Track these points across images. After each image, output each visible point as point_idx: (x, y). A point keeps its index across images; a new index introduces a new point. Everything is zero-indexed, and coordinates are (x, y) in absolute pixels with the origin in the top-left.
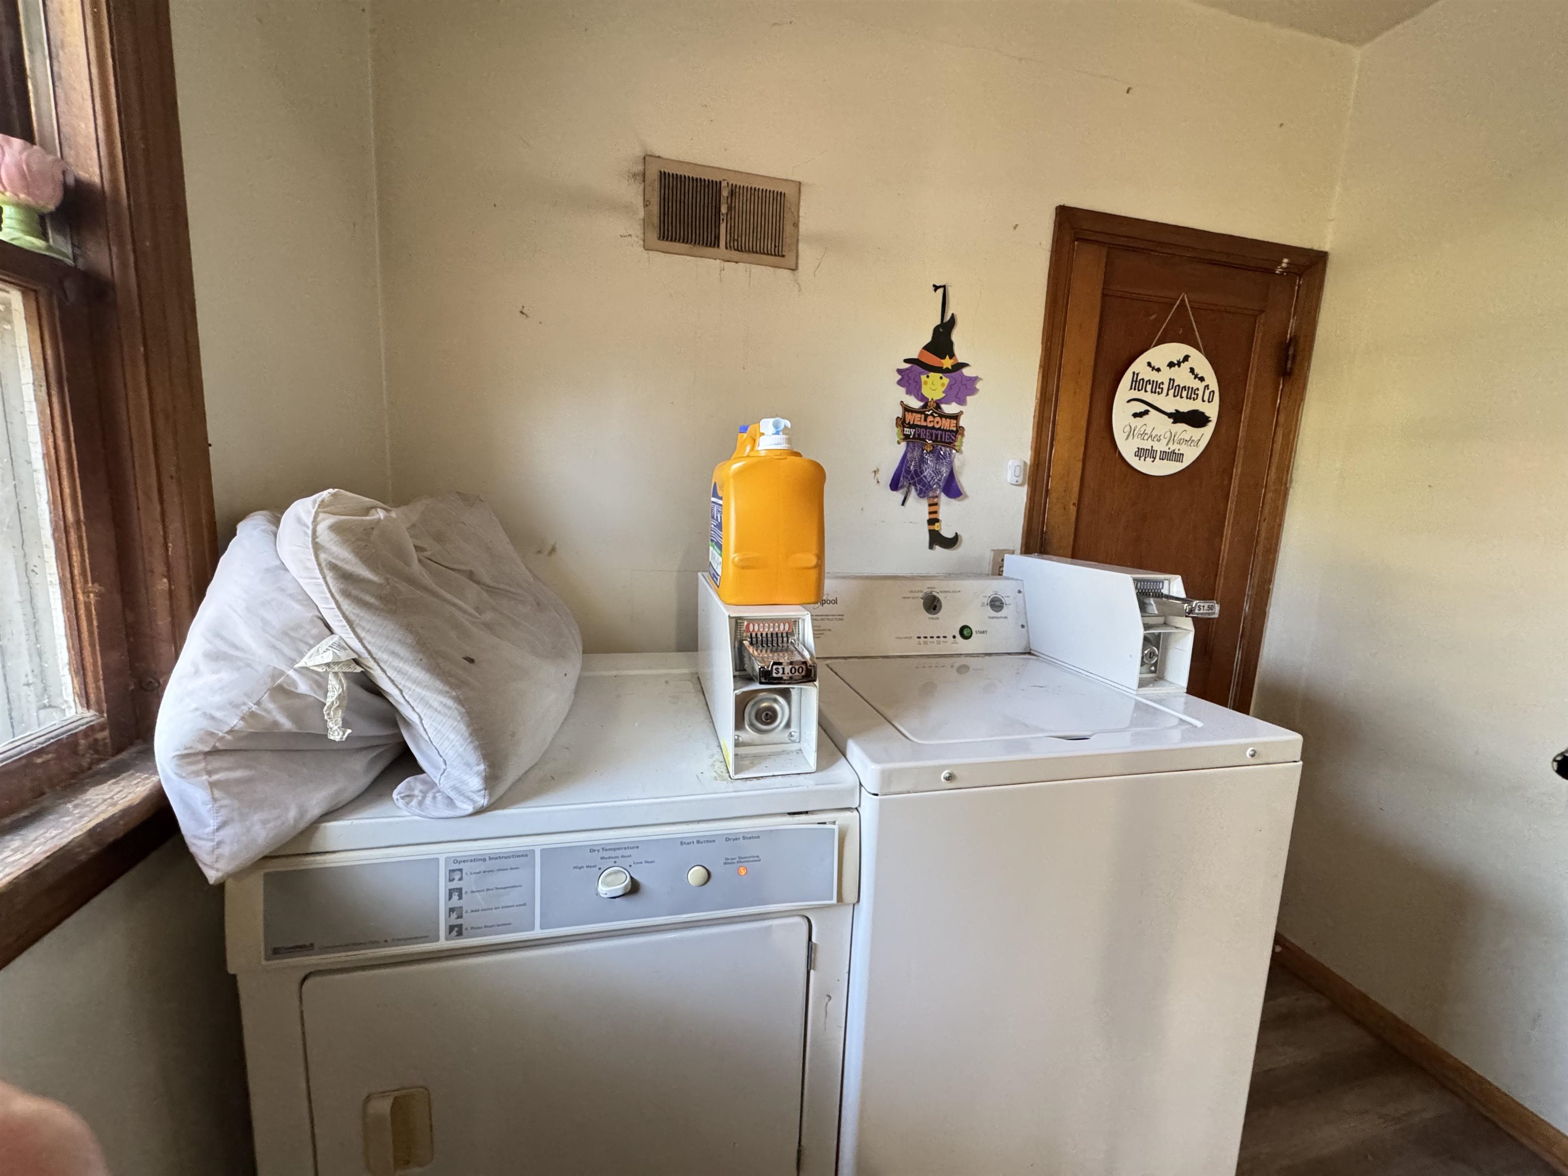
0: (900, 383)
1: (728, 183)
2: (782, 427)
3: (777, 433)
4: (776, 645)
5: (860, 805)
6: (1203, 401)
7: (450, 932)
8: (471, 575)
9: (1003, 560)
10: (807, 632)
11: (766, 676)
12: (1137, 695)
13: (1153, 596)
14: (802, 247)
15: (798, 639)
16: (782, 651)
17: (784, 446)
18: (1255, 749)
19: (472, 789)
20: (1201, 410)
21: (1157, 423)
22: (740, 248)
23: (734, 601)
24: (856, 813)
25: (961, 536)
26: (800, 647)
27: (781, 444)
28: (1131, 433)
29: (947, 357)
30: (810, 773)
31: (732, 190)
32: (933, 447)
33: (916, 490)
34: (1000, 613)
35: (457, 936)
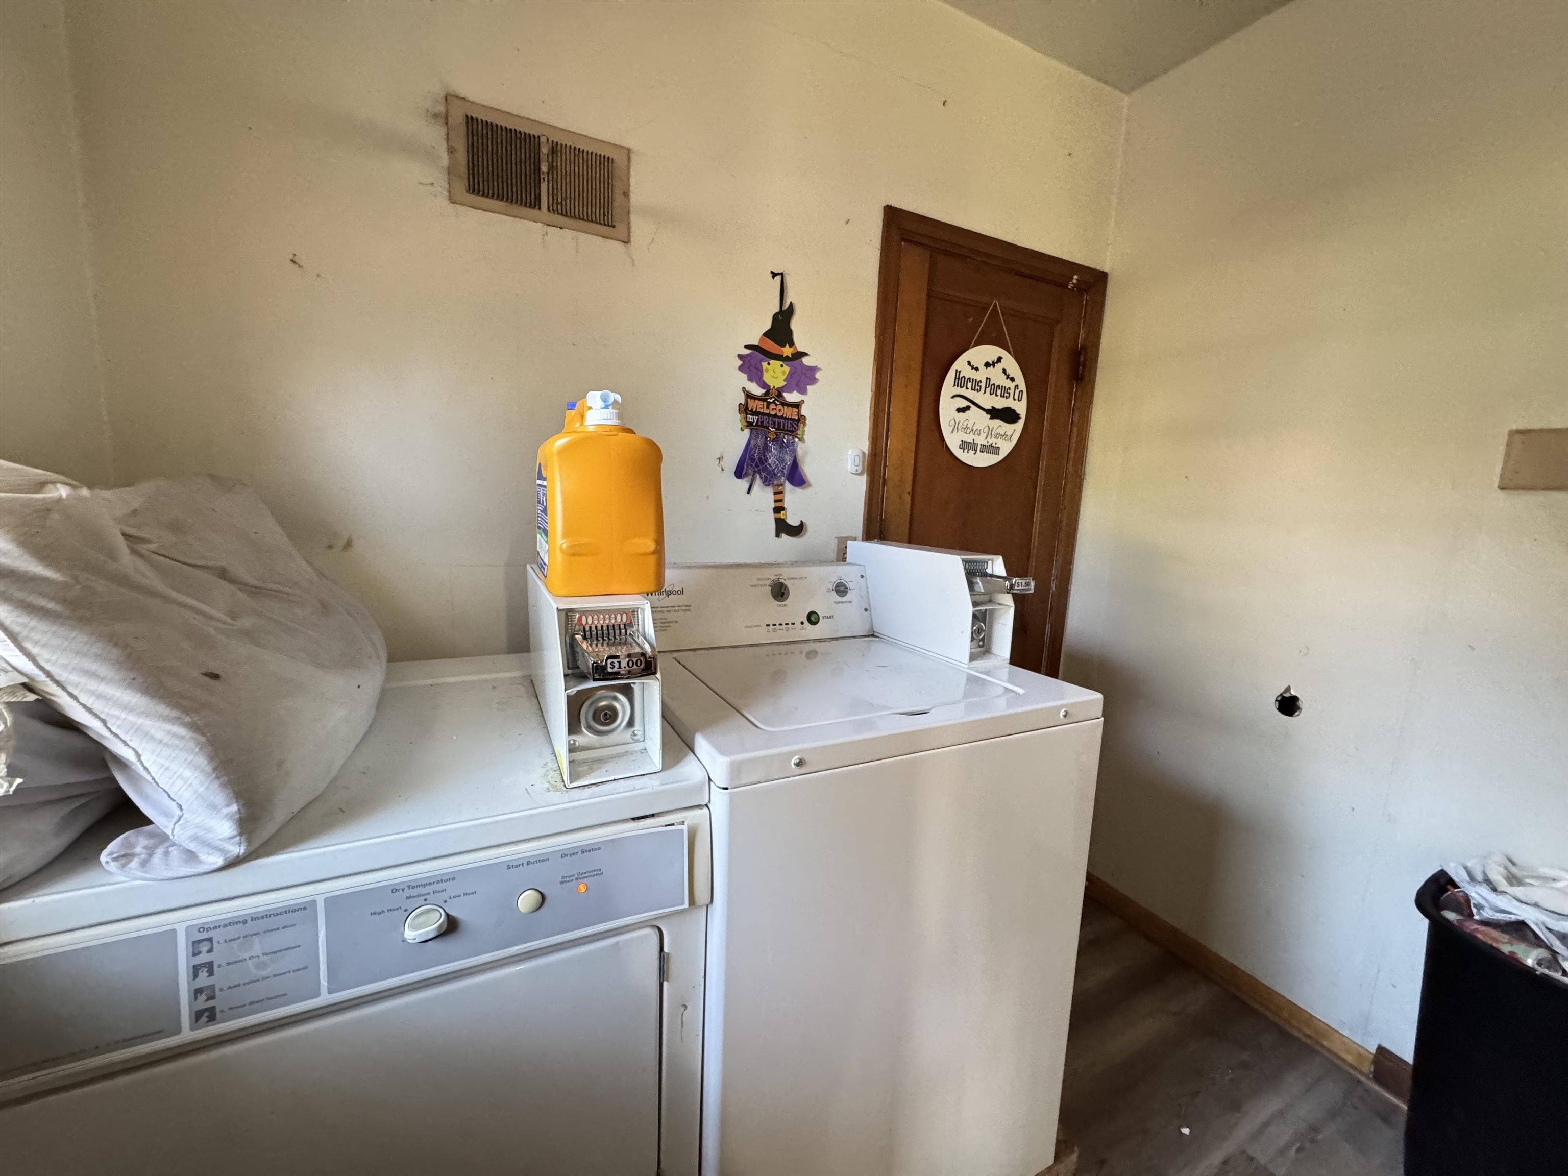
0: (741, 368)
1: (548, 139)
2: (611, 401)
3: (606, 407)
4: (613, 638)
5: (709, 801)
6: (1014, 399)
7: (197, 1020)
8: (223, 574)
9: (846, 547)
10: (647, 623)
11: (600, 672)
12: (968, 668)
13: (979, 576)
14: (633, 219)
15: (638, 631)
16: (620, 644)
17: (615, 422)
18: (1068, 711)
19: (221, 837)
20: (1013, 408)
21: (977, 418)
22: (564, 213)
23: (562, 593)
24: (706, 810)
25: (806, 525)
26: (640, 640)
27: (611, 419)
28: (956, 427)
29: (787, 345)
30: (655, 773)
31: (553, 147)
32: (777, 435)
33: (761, 478)
34: (845, 597)
35: (208, 1022)
